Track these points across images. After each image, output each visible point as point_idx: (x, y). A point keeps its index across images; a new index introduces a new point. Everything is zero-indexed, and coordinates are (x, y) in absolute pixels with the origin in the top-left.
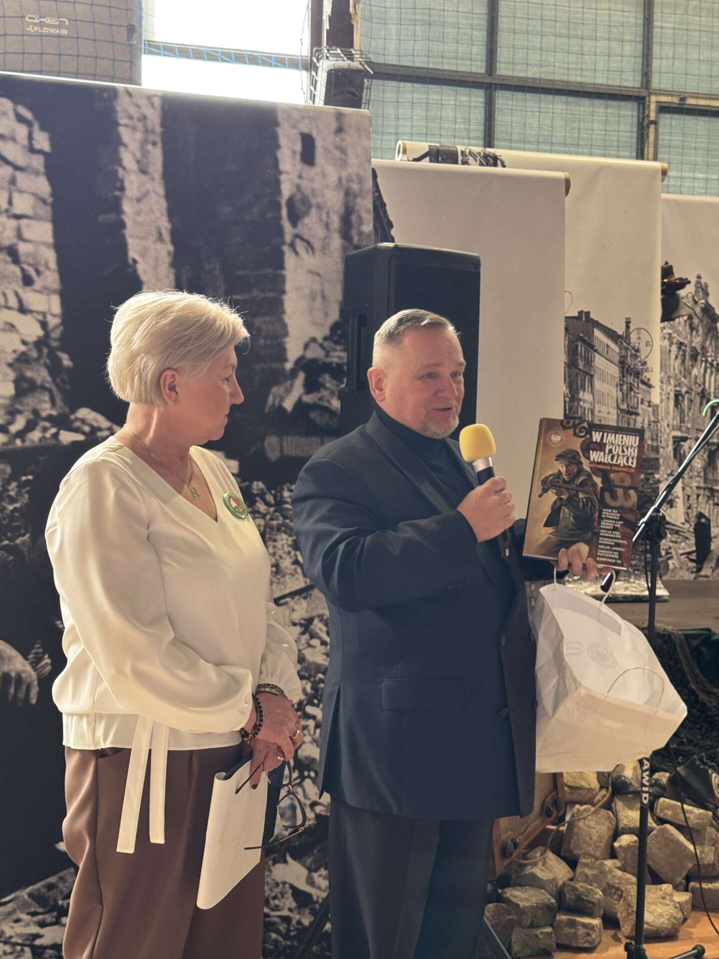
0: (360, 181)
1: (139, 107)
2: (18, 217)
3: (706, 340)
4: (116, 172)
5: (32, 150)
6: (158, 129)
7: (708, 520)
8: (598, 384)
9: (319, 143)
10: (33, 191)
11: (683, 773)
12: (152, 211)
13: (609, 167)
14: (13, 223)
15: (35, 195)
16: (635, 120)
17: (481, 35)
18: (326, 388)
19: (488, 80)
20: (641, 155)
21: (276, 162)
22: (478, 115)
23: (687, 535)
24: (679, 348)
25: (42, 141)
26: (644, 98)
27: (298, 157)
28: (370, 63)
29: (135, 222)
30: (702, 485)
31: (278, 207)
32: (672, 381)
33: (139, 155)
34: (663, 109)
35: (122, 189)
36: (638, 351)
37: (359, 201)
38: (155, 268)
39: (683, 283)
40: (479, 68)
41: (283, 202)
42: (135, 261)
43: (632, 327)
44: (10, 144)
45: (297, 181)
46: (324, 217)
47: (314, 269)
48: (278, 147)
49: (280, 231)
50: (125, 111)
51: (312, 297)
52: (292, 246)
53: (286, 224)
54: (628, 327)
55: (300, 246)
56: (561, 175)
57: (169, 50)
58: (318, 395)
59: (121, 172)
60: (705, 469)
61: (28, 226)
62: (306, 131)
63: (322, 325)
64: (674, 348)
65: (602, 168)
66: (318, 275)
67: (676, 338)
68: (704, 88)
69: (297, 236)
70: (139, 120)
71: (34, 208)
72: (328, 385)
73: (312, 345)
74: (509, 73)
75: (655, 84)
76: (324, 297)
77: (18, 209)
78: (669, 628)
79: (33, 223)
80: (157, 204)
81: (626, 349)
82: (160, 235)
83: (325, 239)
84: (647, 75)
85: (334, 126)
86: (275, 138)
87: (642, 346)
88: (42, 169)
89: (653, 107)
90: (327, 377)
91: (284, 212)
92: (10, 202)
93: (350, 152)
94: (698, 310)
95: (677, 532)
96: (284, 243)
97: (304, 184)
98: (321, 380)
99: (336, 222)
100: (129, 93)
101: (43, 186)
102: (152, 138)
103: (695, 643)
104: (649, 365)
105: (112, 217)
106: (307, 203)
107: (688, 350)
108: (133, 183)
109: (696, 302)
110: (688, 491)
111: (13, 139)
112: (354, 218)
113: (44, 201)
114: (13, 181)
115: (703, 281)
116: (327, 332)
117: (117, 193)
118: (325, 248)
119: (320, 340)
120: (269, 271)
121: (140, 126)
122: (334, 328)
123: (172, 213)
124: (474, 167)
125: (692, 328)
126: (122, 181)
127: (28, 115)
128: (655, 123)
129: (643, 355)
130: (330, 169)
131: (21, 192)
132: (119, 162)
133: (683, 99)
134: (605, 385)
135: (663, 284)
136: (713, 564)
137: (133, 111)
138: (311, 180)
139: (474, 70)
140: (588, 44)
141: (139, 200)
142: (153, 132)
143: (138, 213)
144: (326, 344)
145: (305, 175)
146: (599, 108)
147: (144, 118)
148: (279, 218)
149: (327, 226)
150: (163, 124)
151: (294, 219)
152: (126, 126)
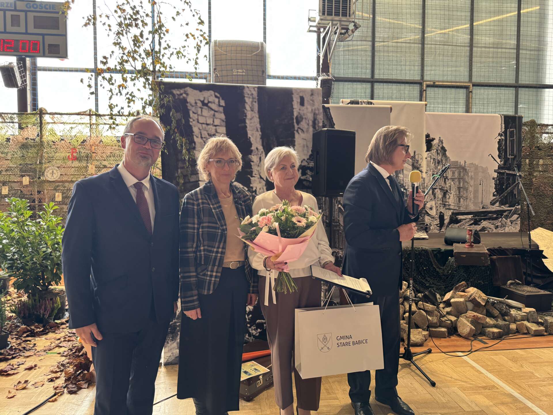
0: (318, 110)
1: (250, 91)
2: (216, 126)
3: (442, 158)
4: (244, 111)
5: (220, 106)
6: (257, 98)
7: (444, 214)
8: (405, 172)
9: (305, 99)
10: (220, 118)
11: (427, 294)
12: (255, 122)
13: (408, 104)
14: (214, 128)
15: (220, 119)
16: (419, 90)
17: (369, 66)
18: (308, 174)
19: (372, 80)
20: (421, 100)
21: (292, 105)
22: (369, 91)
23: (437, 219)
24: (434, 160)
25: (223, 103)
26: (422, 83)
27: (299, 104)
28: (334, 77)
29: (250, 126)
30: (441, 203)
31: (293, 119)
32: (431, 170)
33: (251, 106)
34: (428, 86)
35: (246, 116)
36: (418, 161)
37: (318, 116)
38: (256, 139)
39: (433, 139)
40: (369, 76)
41: (294, 117)
42: (250, 138)
43: (416, 153)
44: (213, 104)
45: (299, 111)
46: (307, 122)
47: (304, 138)
48: (293, 101)
49: (294, 127)
50: (247, 92)
51: (304, 146)
52: (297, 131)
53: (295, 124)
54: (415, 154)
55: (300, 131)
56: (389, 106)
57: (274, 77)
58: (306, 177)
59: (245, 111)
60: (442, 198)
61: (219, 128)
62: (301, 95)
63: (307, 155)
64: (432, 160)
65: (405, 105)
66: (305, 139)
67: (433, 157)
68: (441, 79)
69: (299, 128)
70: (251, 95)
71: (220, 123)
72: (309, 173)
73: (304, 161)
74: (378, 77)
75: (425, 78)
76: (307, 146)
77: (216, 124)
78: (427, 248)
79: (220, 127)
80: (256, 120)
81: (414, 161)
82: (257, 129)
83: (308, 128)
84: (422, 76)
85: (310, 93)
86: (292, 98)
87: (419, 160)
88: (222, 111)
89: (425, 85)
90: (308, 171)
91: (295, 121)
92: (213, 122)
93: (315, 101)
94: (440, 148)
95: (433, 218)
96: (295, 130)
97: (301, 112)
98: (306, 172)
99: (311, 123)
100: (248, 87)
101: (223, 116)
102: (255, 100)
103: (435, 253)
104: (422, 165)
105: (243, 124)
106: (302, 118)
107: (437, 160)
108: (249, 114)
109: (439, 146)
110: (437, 205)
111: (214, 103)
112: (316, 122)
113: (223, 121)
114: (214, 115)
115: (441, 139)
116: (308, 157)
117: (244, 117)
118: (307, 131)
119: (306, 160)
120: (290, 139)
121: (251, 97)
122: (310, 156)
123: (261, 123)
124: (364, 105)
125: (438, 154)
126: (246, 114)
127: (218, 95)
128: (425, 90)
129: (420, 162)
130: (309, 107)
131: (216, 118)
132: (245, 108)
133: (434, 83)
134: (407, 172)
135: (426, 140)
136: (445, 228)
137: (249, 92)
138: (303, 110)
139: (367, 77)
140: (403, 67)
141: (251, 119)
142: (255, 98)
143: (251, 123)
144: (308, 161)
145: (301, 109)
146: (407, 87)
147: (252, 94)
148: (293, 123)
149: (308, 124)
150: (258, 96)
151: (298, 123)
152: (247, 97)
